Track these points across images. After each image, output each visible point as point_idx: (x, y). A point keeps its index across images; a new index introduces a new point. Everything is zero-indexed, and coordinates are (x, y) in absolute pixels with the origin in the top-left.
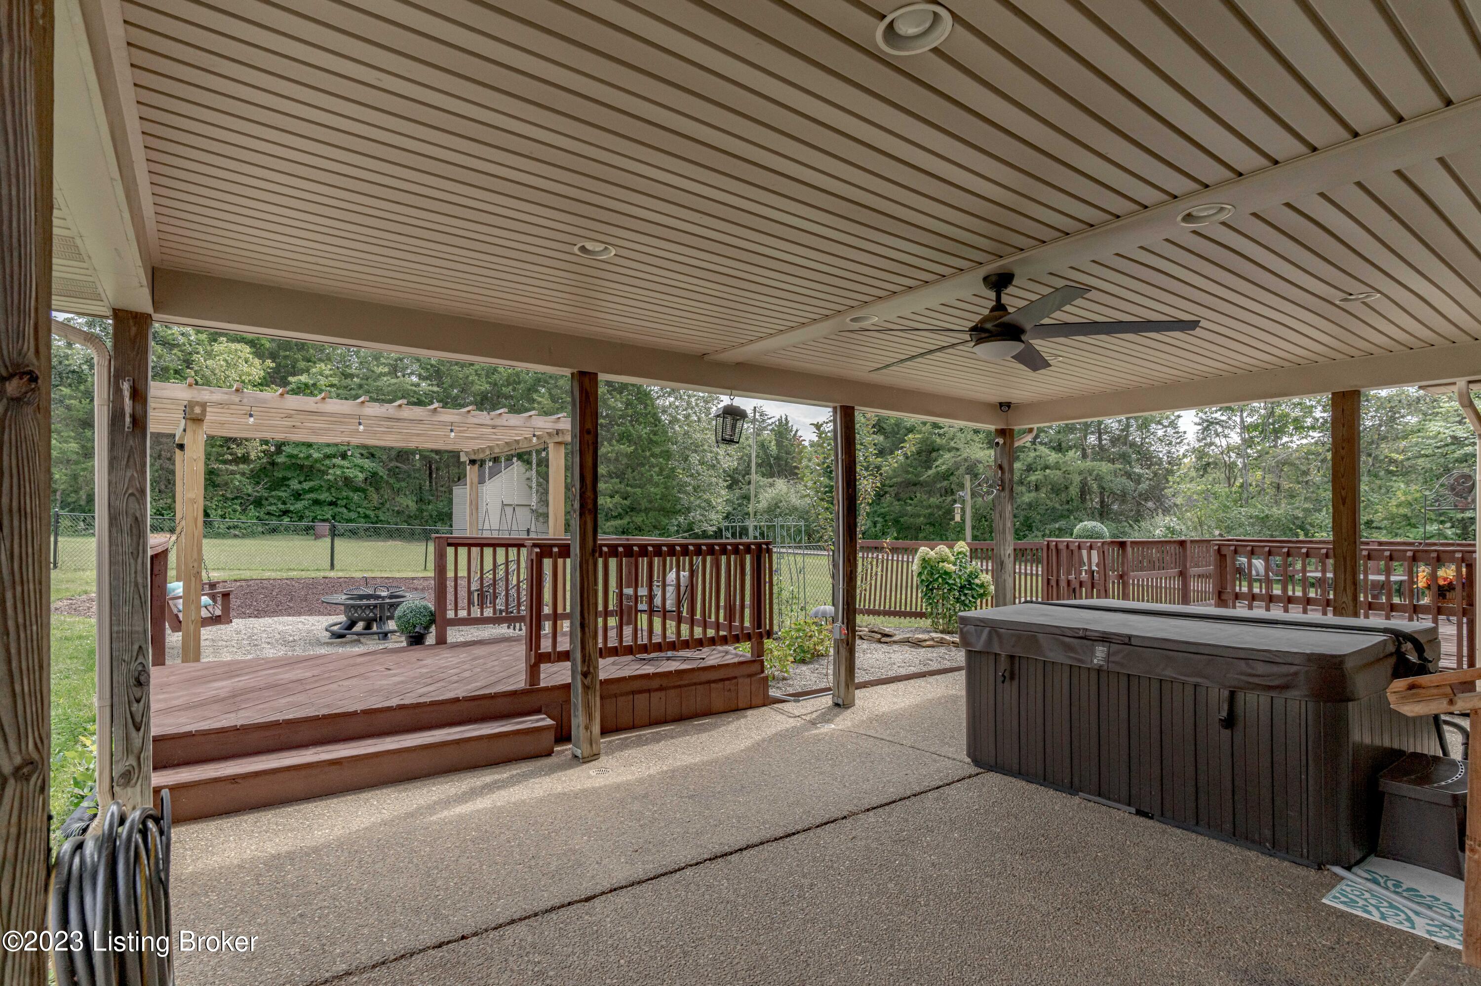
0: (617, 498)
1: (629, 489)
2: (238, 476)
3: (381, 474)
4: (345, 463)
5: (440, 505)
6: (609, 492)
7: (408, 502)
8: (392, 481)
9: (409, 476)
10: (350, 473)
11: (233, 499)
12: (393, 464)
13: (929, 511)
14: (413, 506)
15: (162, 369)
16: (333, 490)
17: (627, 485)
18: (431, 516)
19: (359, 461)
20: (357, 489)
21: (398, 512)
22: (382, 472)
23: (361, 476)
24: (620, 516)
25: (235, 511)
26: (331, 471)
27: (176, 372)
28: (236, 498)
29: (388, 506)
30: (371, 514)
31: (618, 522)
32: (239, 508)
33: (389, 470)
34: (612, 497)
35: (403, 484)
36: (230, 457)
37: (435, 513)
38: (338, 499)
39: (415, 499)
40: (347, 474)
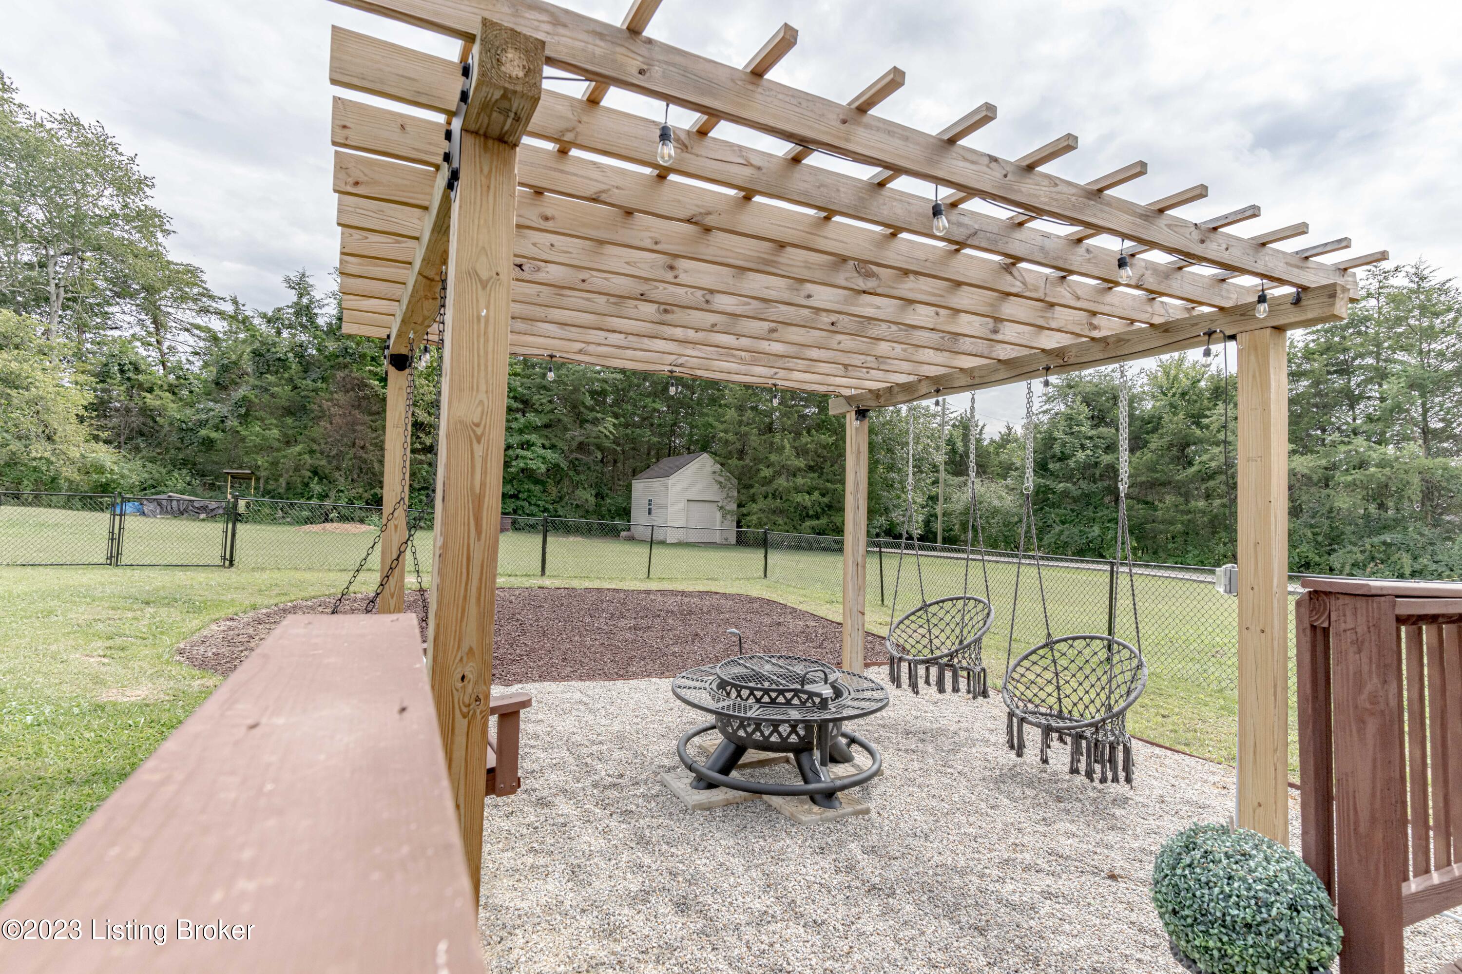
0: (816, 495)
1: (829, 485)
2: (425, 466)
3: (562, 466)
4: (528, 454)
5: (620, 500)
6: (806, 488)
7: (586, 496)
8: (571, 473)
9: (589, 468)
10: (532, 465)
11: (419, 490)
12: (574, 455)
13: (1189, 517)
14: (592, 500)
15: (360, 356)
16: (515, 482)
17: (828, 481)
18: (610, 511)
19: (541, 451)
20: (537, 482)
21: (577, 506)
22: (564, 464)
23: (543, 468)
24: (817, 517)
25: (421, 501)
26: (514, 463)
27: (373, 359)
28: (423, 488)
29: (567, 499)
30: (551, 507)
31: (815, 522)
32: (424, 498)
33: (571, 462)
34: (809, 493)
35: (583, 477)
36: (419, 447)
37: (613, 509)
38: (519, 492)
39: (594, 493)
40: (530, 466)
